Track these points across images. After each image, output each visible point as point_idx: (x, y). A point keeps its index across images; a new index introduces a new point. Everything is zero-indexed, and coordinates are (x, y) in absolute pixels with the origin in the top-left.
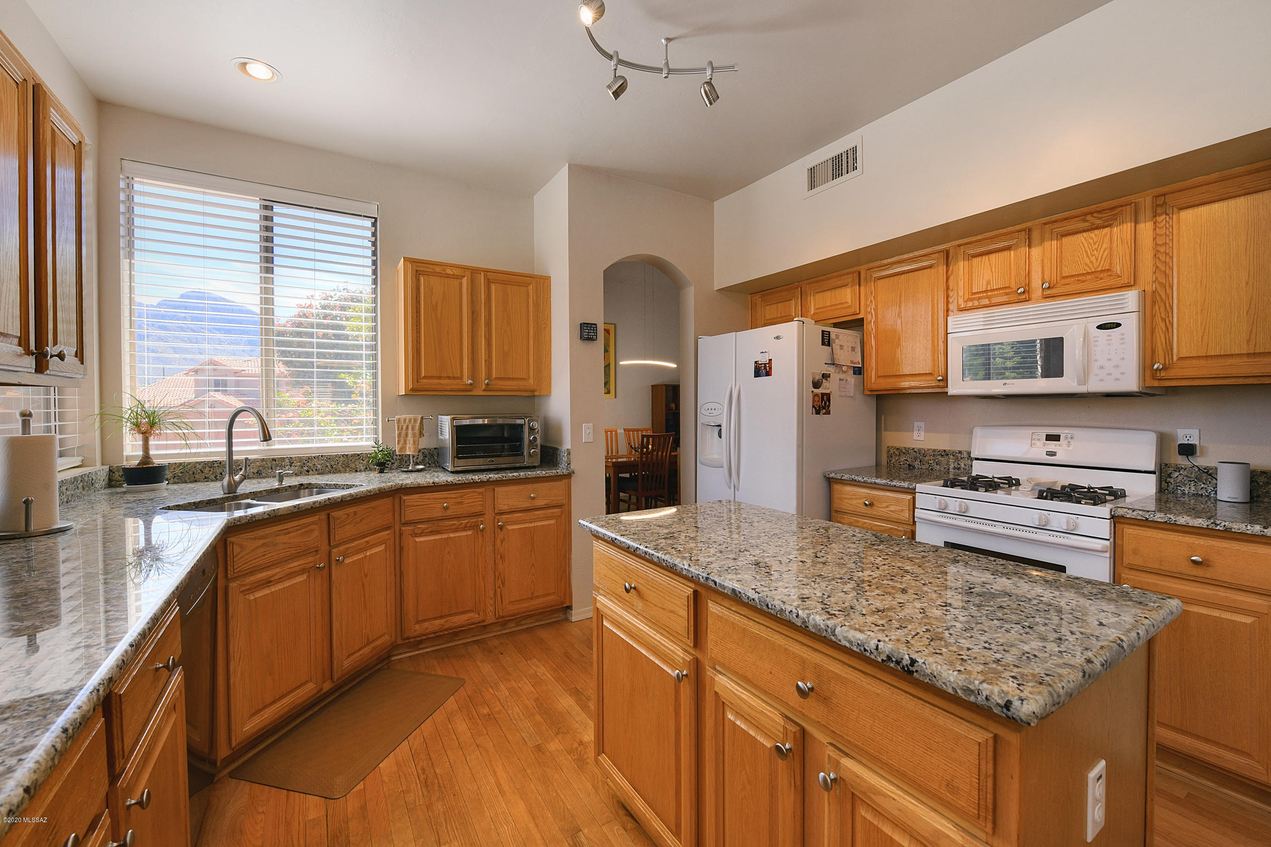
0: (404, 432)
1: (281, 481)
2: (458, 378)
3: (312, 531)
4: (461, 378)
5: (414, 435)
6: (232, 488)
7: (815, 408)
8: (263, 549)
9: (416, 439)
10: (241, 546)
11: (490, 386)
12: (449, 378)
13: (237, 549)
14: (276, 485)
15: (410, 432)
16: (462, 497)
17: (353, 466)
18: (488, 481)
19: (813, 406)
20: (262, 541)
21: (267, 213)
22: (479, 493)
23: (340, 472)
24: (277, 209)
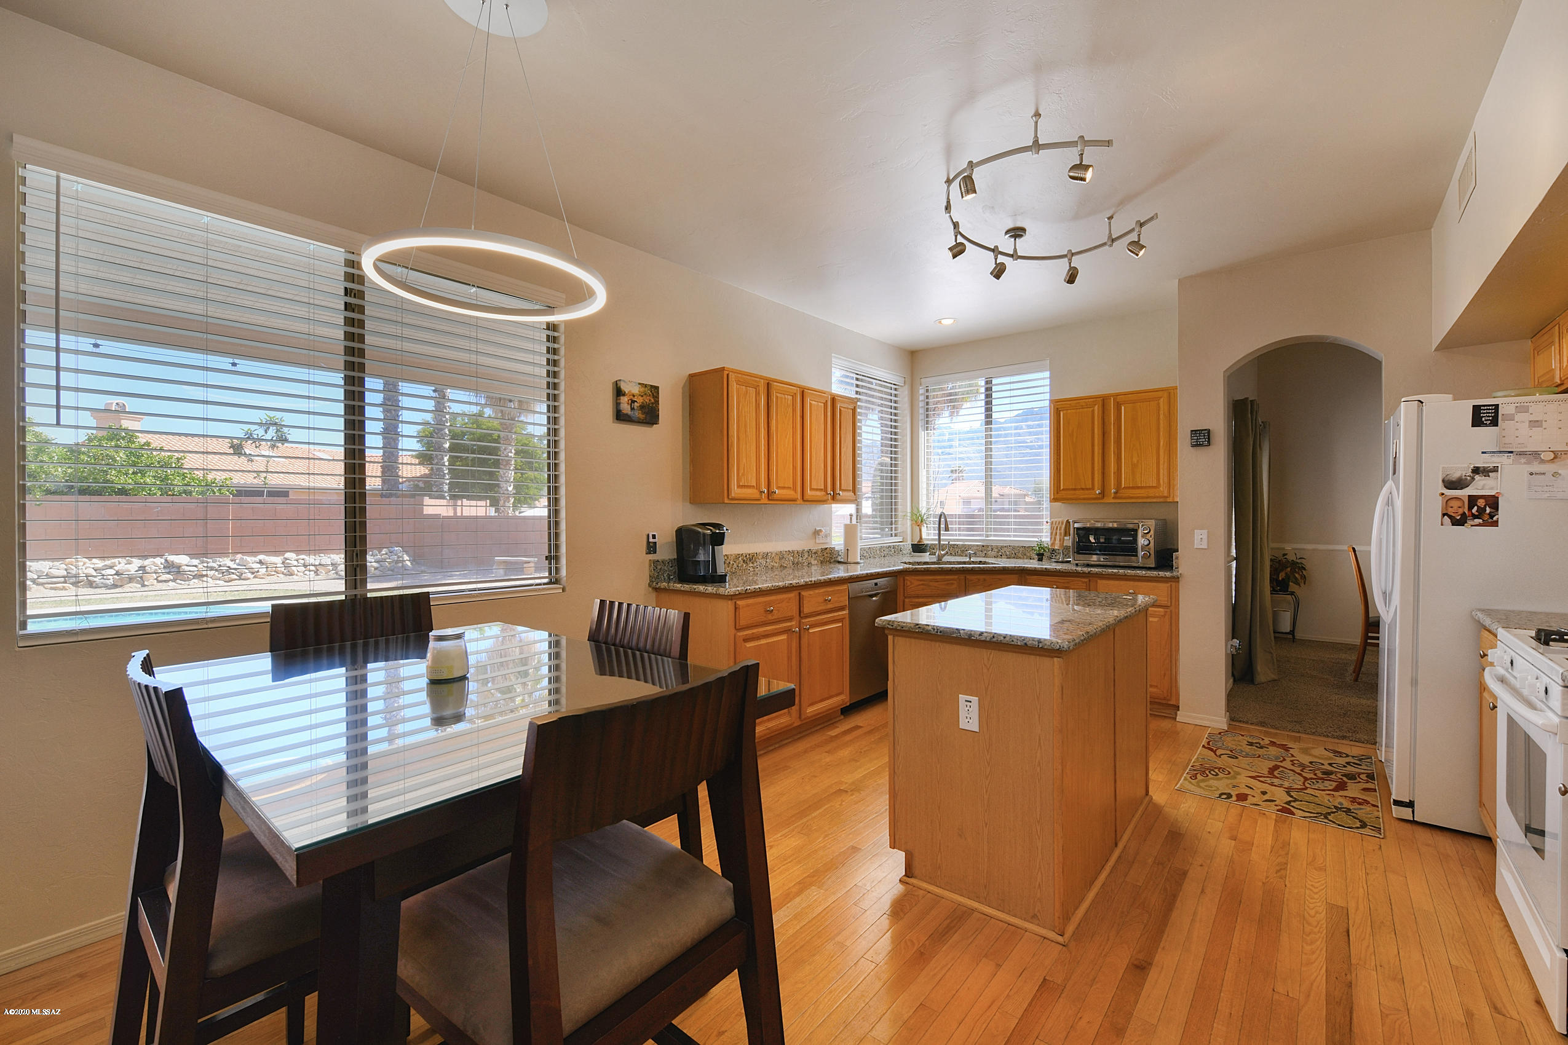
0: (1054, 531)
1: (970, 558)
2: (1089, 489)
3: (952, 584)
4: (1093, 488)
5: (1060, 534)
6: (940, 558)
7: (1450, 517)
8: (922, 587)
9: (1062, 537)
10: (911, 582)
11: (1118, 495)
12: (1083, 489)
13: (909, 583)
14: (968, 560)
15: (1058, 531)
16: (1068, 583)
17: (1028, 555)
18: (1089, 573)
19: (1444, 515)
20: (921, 583)
21: (988, 386)
22: (1083, 582)
23: (1020, 558)
24: (994, 381)
